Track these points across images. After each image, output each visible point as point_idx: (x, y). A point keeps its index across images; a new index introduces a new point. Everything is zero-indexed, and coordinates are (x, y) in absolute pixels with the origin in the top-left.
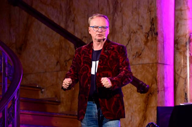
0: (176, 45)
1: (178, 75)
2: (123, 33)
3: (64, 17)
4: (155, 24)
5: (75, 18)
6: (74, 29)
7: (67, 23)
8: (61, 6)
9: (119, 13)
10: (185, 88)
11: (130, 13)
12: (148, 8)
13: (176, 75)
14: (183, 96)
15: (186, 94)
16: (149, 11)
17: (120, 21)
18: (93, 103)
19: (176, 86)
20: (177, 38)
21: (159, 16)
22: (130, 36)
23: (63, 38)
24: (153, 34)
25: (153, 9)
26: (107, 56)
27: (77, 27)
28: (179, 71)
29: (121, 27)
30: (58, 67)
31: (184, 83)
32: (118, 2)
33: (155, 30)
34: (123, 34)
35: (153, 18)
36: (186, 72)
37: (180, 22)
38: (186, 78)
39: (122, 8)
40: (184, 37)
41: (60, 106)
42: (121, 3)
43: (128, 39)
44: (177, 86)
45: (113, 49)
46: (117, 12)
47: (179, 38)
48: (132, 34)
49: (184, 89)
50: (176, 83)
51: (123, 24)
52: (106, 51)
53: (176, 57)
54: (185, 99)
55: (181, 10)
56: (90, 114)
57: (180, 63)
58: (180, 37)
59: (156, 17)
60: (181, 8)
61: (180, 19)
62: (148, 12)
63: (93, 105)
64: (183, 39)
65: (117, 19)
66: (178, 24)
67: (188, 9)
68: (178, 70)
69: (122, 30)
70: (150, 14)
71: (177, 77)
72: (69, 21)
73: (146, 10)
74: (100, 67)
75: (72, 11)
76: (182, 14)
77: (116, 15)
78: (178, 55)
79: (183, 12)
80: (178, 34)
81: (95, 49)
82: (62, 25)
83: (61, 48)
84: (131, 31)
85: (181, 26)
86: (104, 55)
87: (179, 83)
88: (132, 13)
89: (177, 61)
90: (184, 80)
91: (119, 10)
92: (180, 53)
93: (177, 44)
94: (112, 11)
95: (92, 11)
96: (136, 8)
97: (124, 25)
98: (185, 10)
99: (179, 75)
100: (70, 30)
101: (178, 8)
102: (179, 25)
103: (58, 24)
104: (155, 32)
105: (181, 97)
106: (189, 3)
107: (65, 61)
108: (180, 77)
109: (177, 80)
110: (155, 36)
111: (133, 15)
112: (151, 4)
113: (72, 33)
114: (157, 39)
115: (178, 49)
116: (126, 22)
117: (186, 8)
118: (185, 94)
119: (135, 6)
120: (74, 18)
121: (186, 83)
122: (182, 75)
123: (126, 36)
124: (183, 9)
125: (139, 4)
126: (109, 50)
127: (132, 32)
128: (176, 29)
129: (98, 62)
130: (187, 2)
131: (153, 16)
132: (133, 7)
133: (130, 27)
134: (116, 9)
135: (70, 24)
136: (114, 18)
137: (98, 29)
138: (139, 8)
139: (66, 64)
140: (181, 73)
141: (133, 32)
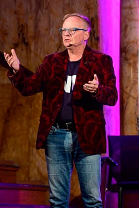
0: (123, 54)
1: (126, 93)
2: (51, 37)
4: (95, 25)
9: (44, 10)
10: (137, 112)
11: (61, 10)
12: (86, 4)
13: (125, 93)
14: (134, 122)
15: (138, 119)
16: (87, 9)
17: (46, 22)
18: (67, 131)
19: (124, 108)
20: (126, 45)
21: (101, 16)
24: (93, 39)
25: (93, 6)
26: (87, 70)
28: (129, 88)
29: (48, 29)
31: (135, 104)
33: (96, 34)
34: (51, 39)
35: (92, 18)
36: (138, 90)
37: (129, 24)
39: (49, 4)
40: (135, 43)
43: (57, 45)
44: (126, 108)
45: (96, 60)
46: (42, 8)
47: (128, 45)
49: (135, 113)
50: (125, 104)
51: (50, 25)
52: (86, 63)
53: (124, 69)
54: (136, 125)
55: (131, 8)
56: (61, 146)
57: (129, 78)
58: (130, 43)
59: (97, 17)
60: (131, 5)
61: (130, 20)
62: (85, 10)
63: (66, 134)
64: (134, 46)
65: (42, 19)
66: (126, 26)
68: (127, 87)
69: (49, 32)
70: (89, 12)
71: (125, 96)
73: (83, 7)
74: (78, 83)
76: (132, 13)
77: (40, 13)
78: (126, 67)
79: (134, 10)
80: (127, 40)
81: (71, 60)
85: (131, 29)
86: (84, 68)
88: (63, 11)
89: (126, 75)
90: (135, 101)
91: (45, 7)
92: (130, 64)
93: (126, 52)
94: (34, 8)
95: (6, 8)
96: (68, 4)
97: (52, 27)
98: (136, 8)
99: (129, 94)
101: (127, 4)
102: (129, 28)
104: (96, 36)
105: (132, 122)
108: (130, 96)
109: (126, 101)
110: (96, 42)
114: (99, 46)
115: (126, 59)
116: (55, 23)
117: (137, 6)
119: (67, 2)
122: (132, 94)
123: (54, 41)
124: (133, 6)
126: (90, 61)
128: (123, 34)
129: (74, 77)
131: (93, 15)
132: (64, 3)
134: (40, 5)
136: (38, 17)
138: (73, 4)
140: (130, 91)
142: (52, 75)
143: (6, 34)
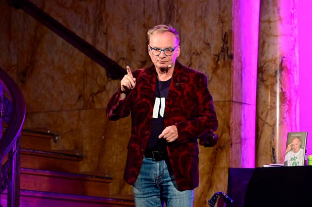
0: (260, 75)
1: (262, 120)
3: (92, 28)
4: (229, 42)
5: (109, 29)
6: (107, 45)
7: (95, 36)
8: (87, 11)
9: (175, 23)
10: (272, 141)
11: (192, 24)
12: (220, 15)
13: (260, 120)
15: (273, 149)
16: (220, 22)
18: (153, 161)
20: (262, 65)
22: (191, 58)
23: (89, 59)
24: (226, 57)
25: (227, 19)
26: (179, 93)
27: (111, 43)
28: (264, 115)
30: (81, 104)
31: (271, 133)
32: (174, 7)
33: (229, 51)
36: (275, 116)
37: (267, 40)
38: (275, 125)
39: (180, 16)
40: (273, 62)
41: (81, 162)
42: (178, 8)
43: (188, 64)
44: (260, 137)
45: (189, 80)
46: (172, 21)
47: (265, 64)
48: (194, 57)
50: (259, 133)
52: (177, 84)
53: (260, 92)
54: (271, 157)
55: (269, 22)
57: (265, 102)
58: (267, 62)
59: (231, 32)
60: (269, 18)
61: (268, 36)
62: (219, 24)
63: (152, 164)
64: (271, 66)
66: (264, 43)
67: (281, 19)
68: (262, 113)
70: (223, 26)
71: (260, 123)
72: (99, 33)
73: (217, 20)
75: (104, 18)
76: (270, 28)
78: (262, 90)
79: (272, 24)
80: (264, 58)
82: (89, 40)
83: (85, 74)
84: (193, 51)
85: (269, 46)
86: (175, 91)
87: (263, 133)
88: (195, 24)
89: (262, 99)
90: (271, 128)
91: (175, 20)
92: (267, 87)
93: (262, 72)
94: (164, 20)
95: (135, 20)
96: (201, 17)
97: (183, 43)
98: (275, 21)
99: (264, 121)
100: (100, 48)
101: (265, 17)
102: (266, 45)
103: (82, 37)
104: (229, 54)
105: (267, 153)
106: (281, 11)
107: (91, 95)
108: (266, 123)
109: (261, 129)
110: (229, 60)
111: (196, 27)
112: (224, 12)
113: (103, 52)
114: (232, 65)
115: (263, 81)
116: (185, 38)
117: (277, 19)
118: (271, 149)
119: (199, 13)
120: (107, 30)
121: (274, 133)
122: (269, 120)
123: (184, 58)
124: (271, 19)
125: (206, 10)
126: (181, 82)
127: (194, 53)
128: (261, 50)
129: (163, 100)
130: (279, 10)
131: (226, 30)
132: (196, 15)
133: (191, 45)
134: (170, 17)
135: (101, 38)
137: (159, 53)
138: (205, 17)
139: (93, 98)
140: (266, 117)
141: (196, 53)
142: (139, 97)
143: (134, 50)
